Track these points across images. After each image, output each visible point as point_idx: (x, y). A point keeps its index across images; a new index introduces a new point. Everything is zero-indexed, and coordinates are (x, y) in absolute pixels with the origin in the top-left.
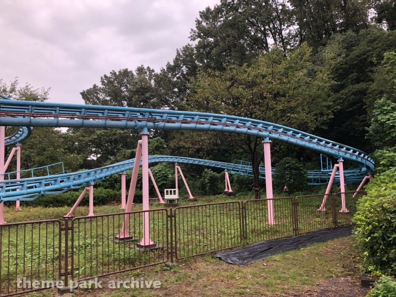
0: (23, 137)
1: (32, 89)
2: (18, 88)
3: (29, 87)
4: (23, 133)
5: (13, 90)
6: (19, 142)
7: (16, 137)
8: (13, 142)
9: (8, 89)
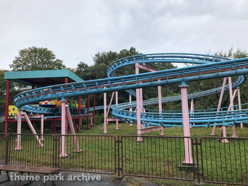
0: (241, 83)
1: (242, 51)
2: (233, 53)
3: (240, 50)
4: (241, 80)
5: (230, 55)
6: (238, 86)
7: (236, 83)
8: (235, 86)
9: (227, 55)
